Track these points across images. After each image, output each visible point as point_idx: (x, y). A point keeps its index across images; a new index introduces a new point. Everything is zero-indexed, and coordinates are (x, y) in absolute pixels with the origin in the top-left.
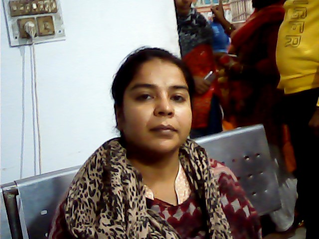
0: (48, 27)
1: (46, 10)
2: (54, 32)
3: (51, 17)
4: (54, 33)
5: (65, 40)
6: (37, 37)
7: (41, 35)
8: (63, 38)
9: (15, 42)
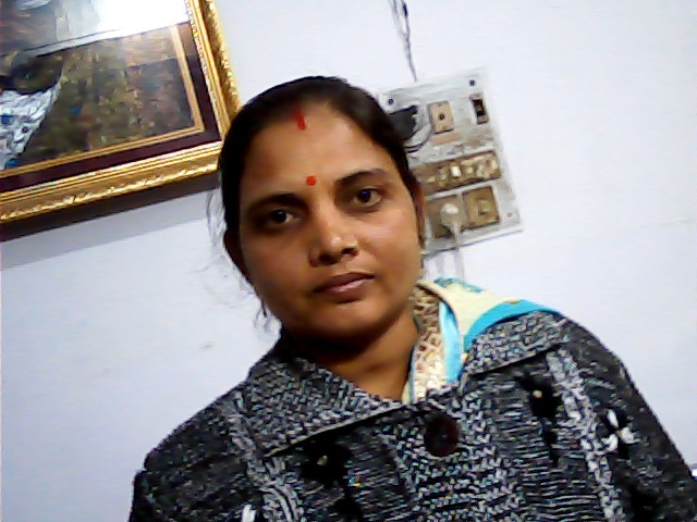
0: (485, 210)
1: (479, 175)
2: (498, 218)
3: (490, 188)
4: (498, 220)
5: (520, 231)
6: (466, 233)
7: (472, 227)
8: (518, 228)
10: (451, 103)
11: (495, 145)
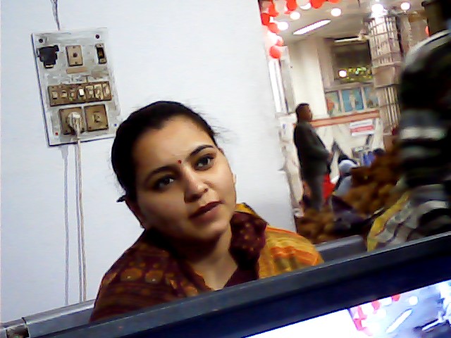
0: (99, 120)
1: (97, 96)
3: (104, 106)
4: (107, 128)
6: (85, 133)
7: (90, 130)
9: (55, 139)
10: (82, 48)
11: (109, 78)
